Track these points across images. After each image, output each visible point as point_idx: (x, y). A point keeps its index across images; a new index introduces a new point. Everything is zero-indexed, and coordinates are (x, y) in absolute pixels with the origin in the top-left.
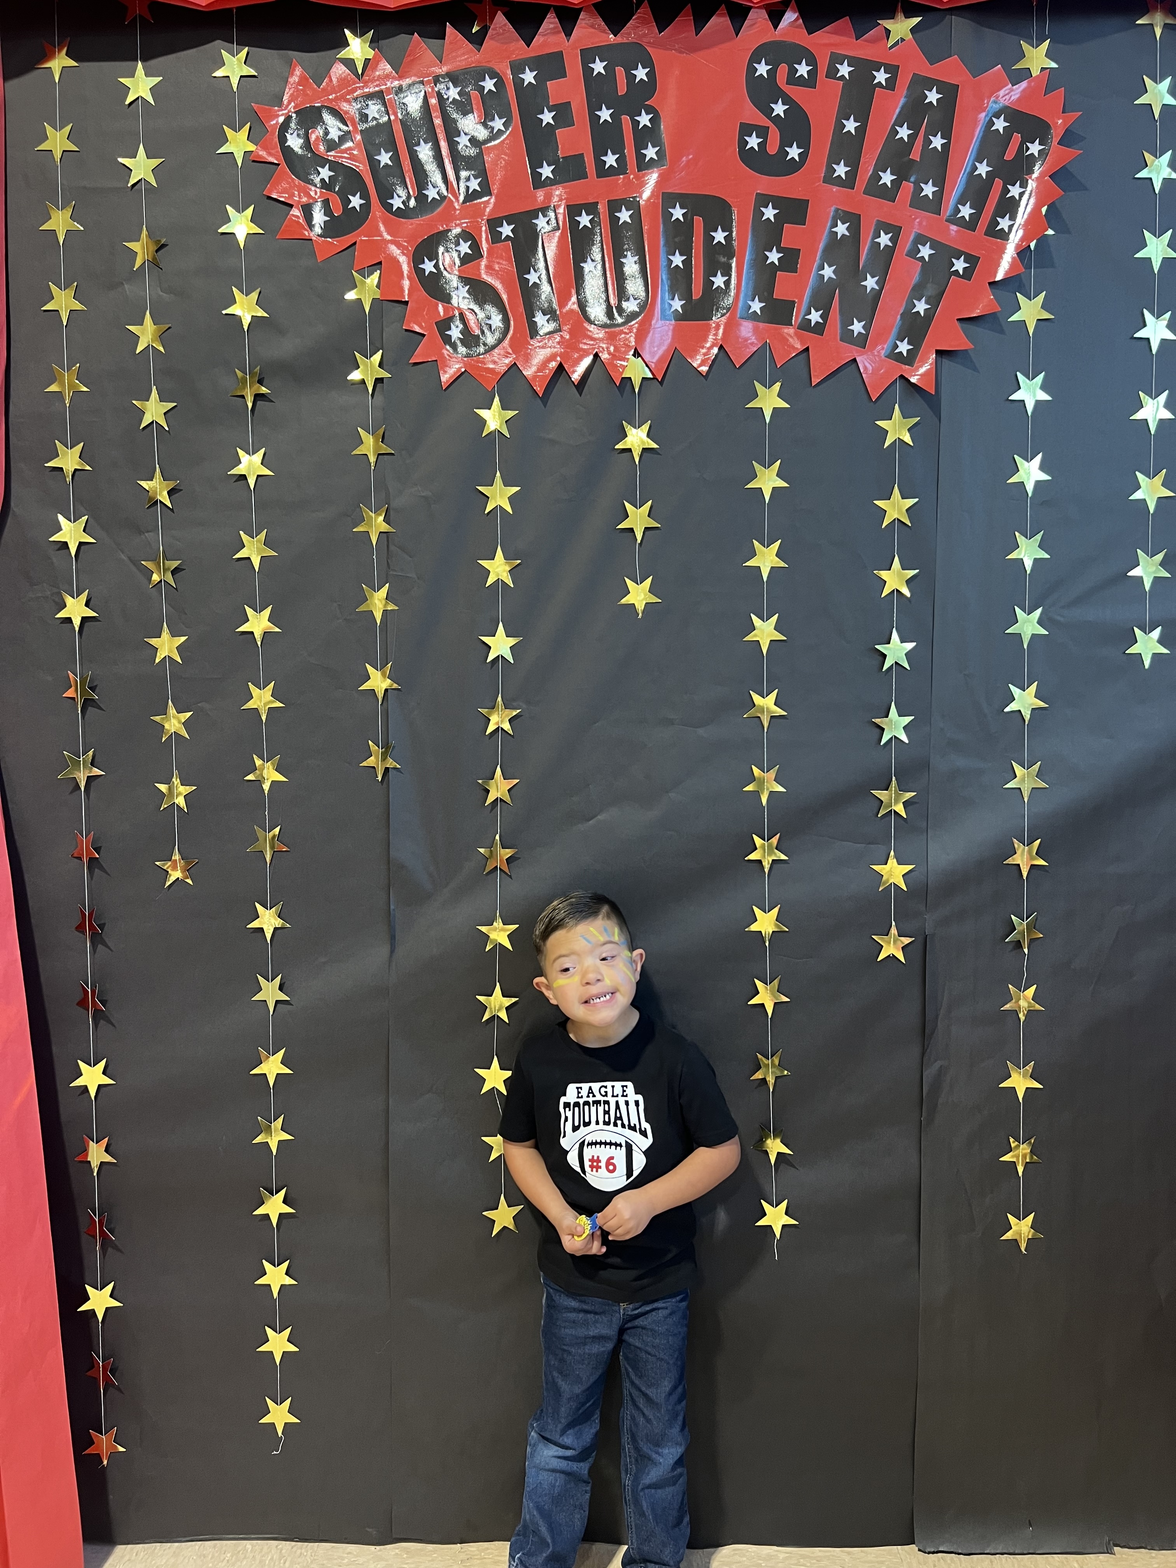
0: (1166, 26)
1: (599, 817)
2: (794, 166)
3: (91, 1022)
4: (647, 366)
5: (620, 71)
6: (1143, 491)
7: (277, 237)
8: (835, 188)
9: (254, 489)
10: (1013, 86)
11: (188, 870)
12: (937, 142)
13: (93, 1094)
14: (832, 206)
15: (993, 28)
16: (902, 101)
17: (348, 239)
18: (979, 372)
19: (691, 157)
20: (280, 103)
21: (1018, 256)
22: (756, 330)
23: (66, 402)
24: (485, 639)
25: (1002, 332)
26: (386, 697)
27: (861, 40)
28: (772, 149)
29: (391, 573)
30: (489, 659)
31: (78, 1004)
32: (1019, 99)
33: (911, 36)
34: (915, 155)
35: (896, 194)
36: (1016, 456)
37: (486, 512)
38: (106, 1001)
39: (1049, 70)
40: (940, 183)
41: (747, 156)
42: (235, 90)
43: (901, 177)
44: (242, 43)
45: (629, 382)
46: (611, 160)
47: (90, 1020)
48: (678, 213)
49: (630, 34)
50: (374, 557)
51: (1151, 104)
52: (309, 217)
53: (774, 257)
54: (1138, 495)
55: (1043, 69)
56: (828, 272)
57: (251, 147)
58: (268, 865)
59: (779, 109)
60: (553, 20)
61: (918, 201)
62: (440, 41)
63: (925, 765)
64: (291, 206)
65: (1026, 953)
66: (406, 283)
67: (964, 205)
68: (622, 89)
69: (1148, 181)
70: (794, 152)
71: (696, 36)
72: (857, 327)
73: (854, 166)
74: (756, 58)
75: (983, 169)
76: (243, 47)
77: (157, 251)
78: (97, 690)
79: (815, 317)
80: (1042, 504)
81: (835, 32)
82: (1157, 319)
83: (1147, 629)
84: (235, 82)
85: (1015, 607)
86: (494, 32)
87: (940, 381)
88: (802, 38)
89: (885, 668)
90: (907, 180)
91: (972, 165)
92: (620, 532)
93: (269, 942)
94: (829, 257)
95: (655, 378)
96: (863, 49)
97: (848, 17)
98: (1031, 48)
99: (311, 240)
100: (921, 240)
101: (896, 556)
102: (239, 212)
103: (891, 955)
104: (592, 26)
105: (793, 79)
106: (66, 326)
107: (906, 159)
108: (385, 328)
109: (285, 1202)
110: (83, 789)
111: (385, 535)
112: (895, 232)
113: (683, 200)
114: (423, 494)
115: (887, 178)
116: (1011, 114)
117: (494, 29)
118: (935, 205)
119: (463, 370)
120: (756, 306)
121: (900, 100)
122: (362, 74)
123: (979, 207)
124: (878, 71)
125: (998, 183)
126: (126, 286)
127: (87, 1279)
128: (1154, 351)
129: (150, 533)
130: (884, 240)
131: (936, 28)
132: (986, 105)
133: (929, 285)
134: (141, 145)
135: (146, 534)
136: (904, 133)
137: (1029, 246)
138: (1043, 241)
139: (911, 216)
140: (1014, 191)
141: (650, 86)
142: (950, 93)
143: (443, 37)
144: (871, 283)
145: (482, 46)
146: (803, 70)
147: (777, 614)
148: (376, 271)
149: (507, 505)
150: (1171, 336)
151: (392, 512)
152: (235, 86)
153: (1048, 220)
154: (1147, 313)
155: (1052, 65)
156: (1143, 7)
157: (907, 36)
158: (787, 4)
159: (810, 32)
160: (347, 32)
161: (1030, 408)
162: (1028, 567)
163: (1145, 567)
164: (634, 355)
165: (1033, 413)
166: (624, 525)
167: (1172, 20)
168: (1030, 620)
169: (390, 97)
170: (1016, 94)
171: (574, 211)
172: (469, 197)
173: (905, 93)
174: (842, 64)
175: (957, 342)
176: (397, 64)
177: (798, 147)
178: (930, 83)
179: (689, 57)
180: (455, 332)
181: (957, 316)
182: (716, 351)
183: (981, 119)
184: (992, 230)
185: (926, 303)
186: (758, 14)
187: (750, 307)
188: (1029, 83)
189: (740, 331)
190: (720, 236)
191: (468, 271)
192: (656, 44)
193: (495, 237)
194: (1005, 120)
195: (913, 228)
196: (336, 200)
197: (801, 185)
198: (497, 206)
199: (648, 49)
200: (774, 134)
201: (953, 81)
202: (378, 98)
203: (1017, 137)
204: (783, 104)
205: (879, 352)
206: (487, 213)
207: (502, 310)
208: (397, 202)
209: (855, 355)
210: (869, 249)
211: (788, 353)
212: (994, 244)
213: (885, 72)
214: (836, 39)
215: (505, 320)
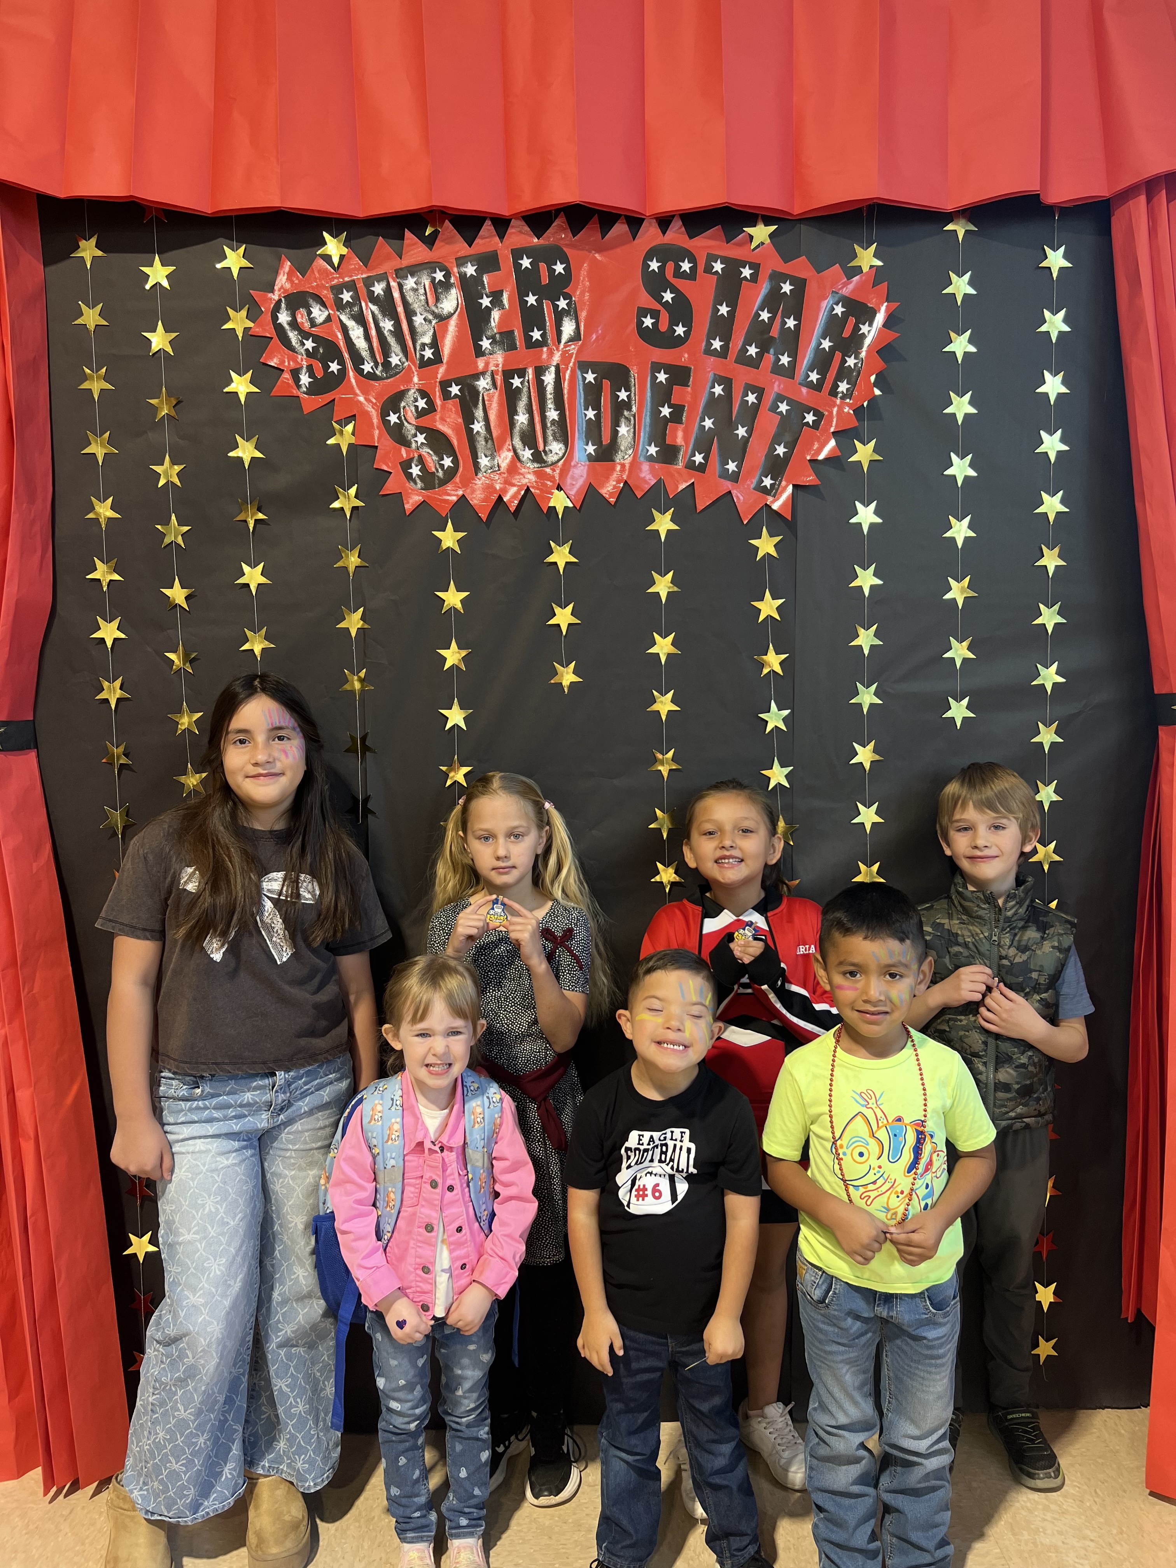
0: (967, 231)
2: (679, 342)
4: (568, 497)
5: (543, 266)
6: (954, 591)
7: (270, 395)
8: (712, 359)
9: (255, 595)
10: (848, 280)
12: (791, 323)
14: (710, 372)
15: (834, 235)
16: (763, 292)
17: (328, 397)
18: (827, 502)
19: (600, 332)
20: (273, 291)
21: (854, 413)
22: (652, 471)
23: (103, 527)
25: (843, 469)
27: (731, 244)
28: (663, 327)
29: (367, 660)
30: (447, 728)
32: (853, 291)
33: (769, 241)
34: (775, 332)
35: (759, 362)
36: (855, 566)
37: (443, 612)
39: (876, 267)
40: (794, 354)
41: (644, 332)
42: (236, 279)
43: (763, 349)
44: (241, 241)
45: (554, 510)
46: (536, 335)
48: (590, 377)
49: (549, 237)
50: (354, 648)
51: (954, 294)
52: (297, 380)
53: (666, 411)
54: (948, 596)
55: (871, 267)
56: (708, 423)
57: (251, 325)
59: (668, 296)
60: (489, 228)
61: (778, 369)
62: (399, 242)
64: (283, 370)
66: (377, 432)
67: (812, 372)
68: (545, 280)
69: (953, 354)
70: (680, 330)
71: (602, 239)
72: (732, 466)
73: (726, 339)
74: (649, 256)
75: (826, 344)
76: (241, 244)
77: (174, 407)
78: (131, 757)
79: (698, 458)
80: (876, 603)
81: (709, 238)
82: (962, 459)
83: (958, 700)
84: (235, 272)
85: (857, 682)
86: (443, 237)
87: (796, 508)
88: (685, 241)
89: (767, 731)
90: (768, 352)
91: (818, 341)
92: (550, 627)
94: (708, 412)
95: (575, 507)
96: (733, 251)
97: (719, 227)
98: (862, 249)
99: (299, 397)
100: (780, 398)
101: (771, 644)
102: (240, 376)
104: (520, 232)
105: (679, 274)
106: (101, 466)
107: (766, 336)
108: (359, 467)
110: (119, 836)
111: (362, 630)
112: (760, 392)
113: (595, 366)
114: (392, 598)
115: (753, 351)
116: (847, 302)
117: (443, 234)
118: (790, 372)
119: (424, 500)
120: (653, 450)
121: (761, 291)
122: (338, 267)
123: (823, 373)
124: (744, 268)
125: (838, 355)
126: (150, 434)
127: (130, 1228)
128: (959, 485)
129: (171, 630)
130: (751, 398)
131: (789, 234)
132: (827, 295)
133: (786, 434)
134: (160, 321)
135: (168, 631)
136: (765, 316)
137: (863, 405)
138: (873, 400)
139: (771, 380)
140: (851, 362)
141: (567, 278)
142: (800, 285)
143: (402, 238)
144: (741, 432)
145: (433, 245)
146: (686, 266)
147: (673, 690)
148: (351, 422)
149: (459, 606)
150: (973, 473)
151: (367, 612)
152: (235, 275)
153: (876, 384)
154: (953, 456)
155: (879, 263)
156: (949, 217)
157: (766, 240)
158: (673, 216)
159: (691, 237)
160: (325, 234)
161: (865, 529)
162: (866, 652)
163: (956, 650)
164: (557, 489)
165: (868, 532)
166: (552, 622)
167: (972, 228)
168: (868, 693)
169: (360, 285)
170: (851, 287)
171: (508, 375)
172: (424, 364)
173: (765, 286)
174: (716, 262)
175: (810, 479)
176: (366, 260)
177: (683, 326)
178: (784, 278)
179: (597, 255)
180: (415, 471)
181: (808, 458)
182: (622, 485)
183: (825, 305)
184: (834, 392)
185: (785, 447)
186: (650, 223)
187: (648, 451)
188: (861, 277)
189: (641, 470)
190: (623, 395)
191: (425, 422)
192: (572, 246)
193: (446, 395)
194: (843, 306)
195: (773, 389)
196: (318, 366)
197: (686, 356)
198: (447, 371)
199: (565, 249)
200: (665, 316)
201: (803, 275)
202: (351, 286)
203: (852, 320)
204: (671, 293)
205: (749, 486)
206: (439, 376)
207: (452, 453)
208: (367, 367)
209: (731, 488)
210: (740, 406)
211: (678, 488)
212: (835, 403)
213: (750, 269)
214: (712, 243)
215: (455, 461)
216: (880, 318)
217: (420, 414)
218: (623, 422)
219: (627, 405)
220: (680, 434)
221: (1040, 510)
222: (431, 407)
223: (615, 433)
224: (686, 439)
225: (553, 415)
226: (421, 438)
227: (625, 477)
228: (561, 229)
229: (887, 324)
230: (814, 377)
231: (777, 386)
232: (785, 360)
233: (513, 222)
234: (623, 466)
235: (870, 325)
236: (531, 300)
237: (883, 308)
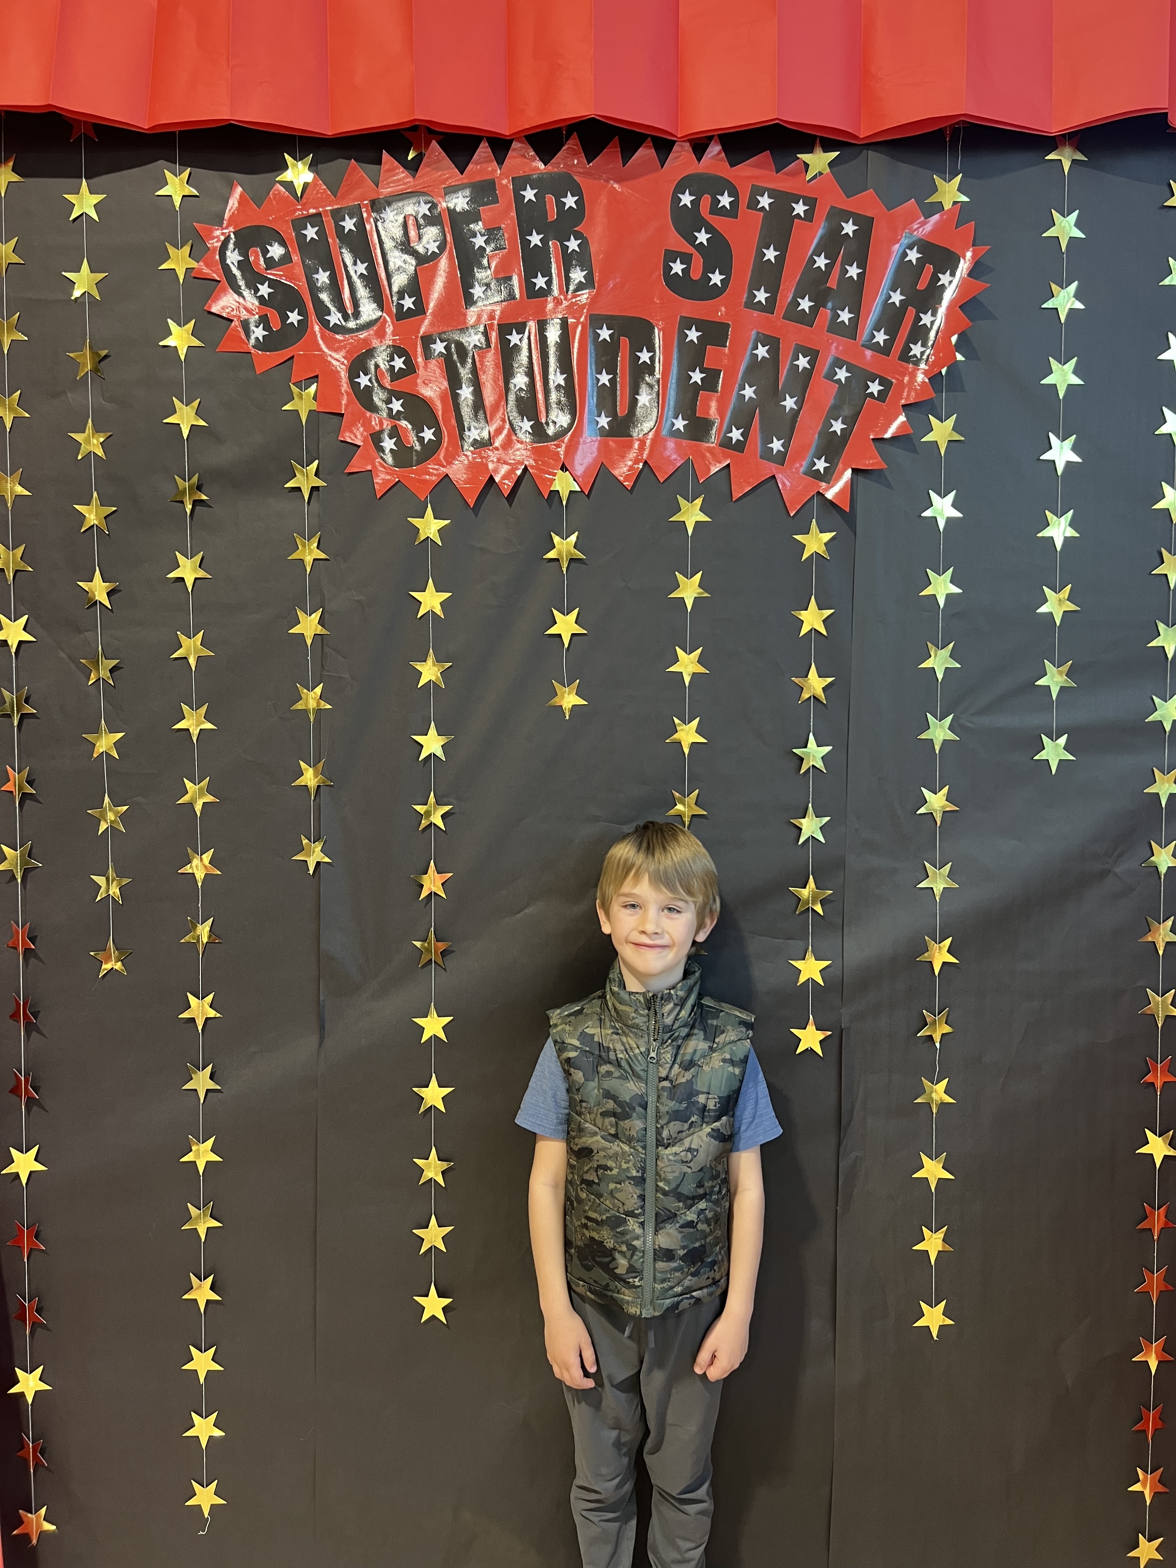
0: (1074, 162)
1: (526, 911)
2: (716, 292)
3: (23, 1110)
4: (574, 480)
5: (550, 198)
6: (1051, 603)
7: (217, 350)
8: (756, 313)
9: (192, 591)
10: (925, 219)
11: (122, 961)
12: (853, 271)
13: (24, 1181)
14: (752, 330)
15: (909, 163)
16: (820, 232)
17: (286, 354)
18: (893, 490)
19: (618, 280)
20: (220, 225)
21: (930, 382)
22: (678, 447)
23: (9, 505)
24: (417, 738)
25: (914, 451)
26: (318, 793)
27: (782, 174)
28: (696, 275)
29: (325, 673)
30: (422, 757)
31: (10, 1092)
32: (932, 232)
33: (828, 170)
34: (833, 282)
35: (813, 319)
36: (928, 570)
37: (418, 617)
38: (39, 1087)
39: (960, 204)
40: (856, 310)
41: (672, 281)
42: (177, 209)
43: (819, 303)
44: (184, 164)
45: (557, 494)
46: (540, 282)
47: (23, 1107)
49: (559, 164)
50: (309, 658)
51: (1058, 237)
52: (248, 332)
53: (697, 377)
54: (1043, 609)
55: (955, 203)
56: (749, 392)
57: (194, 264)
58: (201, 956)
59: (702, 237)
60: (485, 150)
61: (836, 327)
62: (376, 167)
63: (840, 864)
64: (232, 321)
65: (938, 1047)
66: (344, 397)
67: (879, 331)
68: (553, 214)
69: (1055, 311)
70: (716, 278)
71: (624, 166)
72: (777, 445)
73: (773, 291)
74: (680, 188)
75: (897, 298)
76: (185, 168)
77: (99, 362)
78: (35, 784)
79: (736, 435)
80: (953, 616)
81: (757, 166)
82: (1063, 441)
83: (1054, 737)
84: (177, 201)
85: (927, 713)
86: (429, 160)
87: (855, 497)
88: (724, 170)
89: (802, 771)
90: (825, 307)
91: (886, 294)
92: (549, 637)
93: (200, 1031)
94: (749, 378)
95: (582, 491)
96: (783, 182)
97: (768, 151)
98: (944, 182)
99: (250, 353)
100: (838, 363)
101: (813, 664)
102: (180, 326)
103: (809, 1049)
104: (524, 156)
105: (716, 209)
106: (9, 432)
107: (822, 287)
108: (321, 439)
109: (212, 1288)
110: (19, 881)
111: (320, 637)
112: (814, 355)
113: (611, 322)
114: (357, 599)
115: (805, 304)
116: (924, 246)
117: (428, 158)
118: (851, 330)
119: (397, 480)
120: (680, 424)
121: (817, 231)
122: (301, 196)
123: (892, 333)
124: (797, 203)
125: (911, 310)
126: (69, 394)
127: (17, 1362)
128: (1060, 472)
129: (89, 632)
130: (803, 362)
131: (855, 162)
132: (899, 237)
133: (845, 407)
134: (85, 260)
135: (86, 634)
136: (821, 262)
137: (941, 372)
138: (954, 366)
139: (828, 341)
140: (926, 319)
141: (578, 214)
142: (866, 225)
143: (379, 162)
144: (789, 403)
145: (417, 171)
146: (725, 200)
147: (699, 718)
148: (314, 384)
149: (438, 611)
150: (1076, 459)
151: (326, 616)
152: (177, 204)
153: (958, 347)
154: (1052, 437)
155: (964, 198)
156: (1052, 143)
157: (824, 169)
158: (710, 138)
159: (732, 165)
160: (286, 155)
161: (941, 524)
162: (940, 676)
163: (1053, 676)
164: (562, 469)
165: (945, 529)
166: (552, 631)
167: (1080, 157)
168: (942, 727)
169: (328, 221)
170: (928, 227)
171: (505, 330)
172: (402, 315)
173: (822, 225)
174: (762, 196)
175: (872, 461)
176: (334, 188)
177: (720, 274)
178: (846, 216)
179: (616, 186)
180: (389, 444)
181: (871, 437)
182: (641, 466)
183: (897, 248)
184: (905, 356)
185: (843, 423)
186: (682, 146)
187: (673, 424)
188: (942, 216)
189: (665, 448)
190: (645, 356)
191: (402, 385)
192: (587, 174)
193: (428, 354)
194: (918, 252)
195: (830, 352)
196: (273, 315)
197: (723, 309)
198: (432, 324)
199: (576, 178)
200: (698, 261)
201: (869, 214)
202: (316, 219)
203: (929, 268)
204: (706, 232)
205: (797, 469)
206: (422, 330)
207: (434, 423)
208: (335, 318)
209: (775, 472)
210: (789, 370)
211: (709, 470)
212: (907, 369)
213: (804, 204)
214: (756, 172)
215: (438, 434)
216: (963, 267)
217: (396, 375)
218: (644, 389)
219: (649, 368)
220: (713, 405)
221: (1160, 505)
222: (411, 368)
223: (634, 402)
224: (721, 413)
225: (557, 378)
226: (397, 406)
227: (645, 456)
228: (574, 153)
229: (973, 273)
230: (881, 337)
231: (834, 348)
232: (845, 316)
233: (516, 145)
234: (642, 443)
235: (953, 274)
236: (535, 239)
237: (969, 254)
